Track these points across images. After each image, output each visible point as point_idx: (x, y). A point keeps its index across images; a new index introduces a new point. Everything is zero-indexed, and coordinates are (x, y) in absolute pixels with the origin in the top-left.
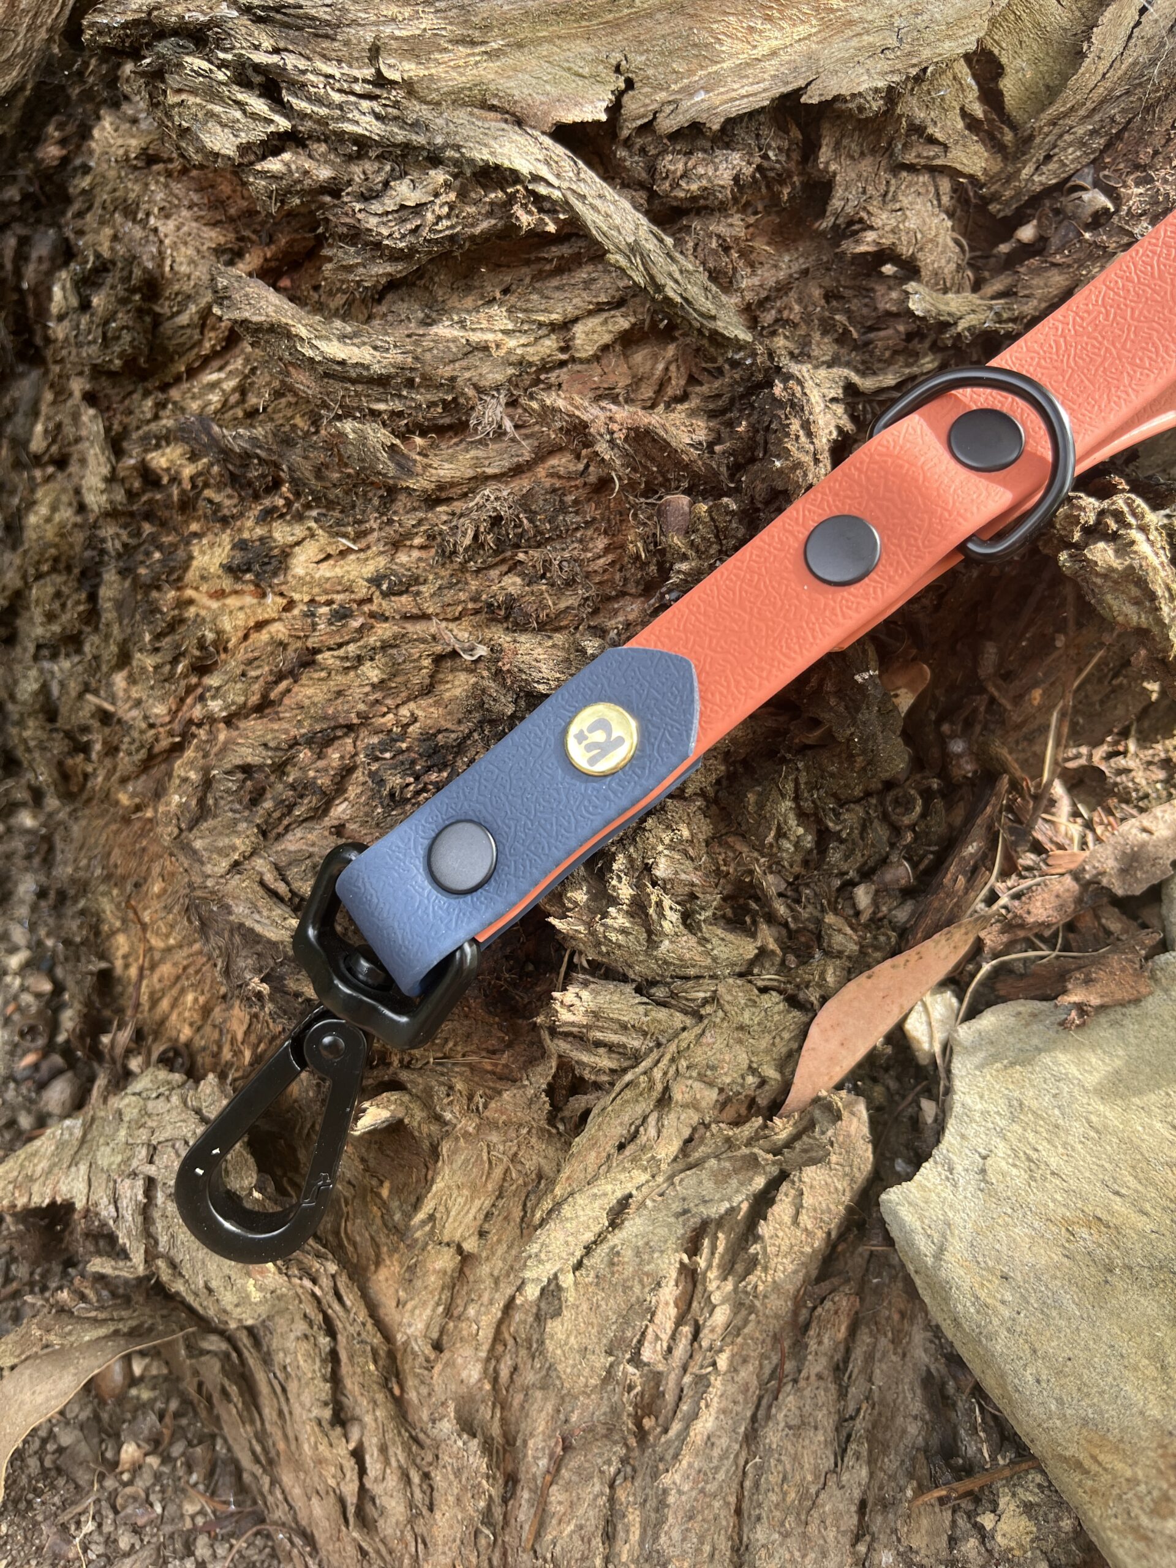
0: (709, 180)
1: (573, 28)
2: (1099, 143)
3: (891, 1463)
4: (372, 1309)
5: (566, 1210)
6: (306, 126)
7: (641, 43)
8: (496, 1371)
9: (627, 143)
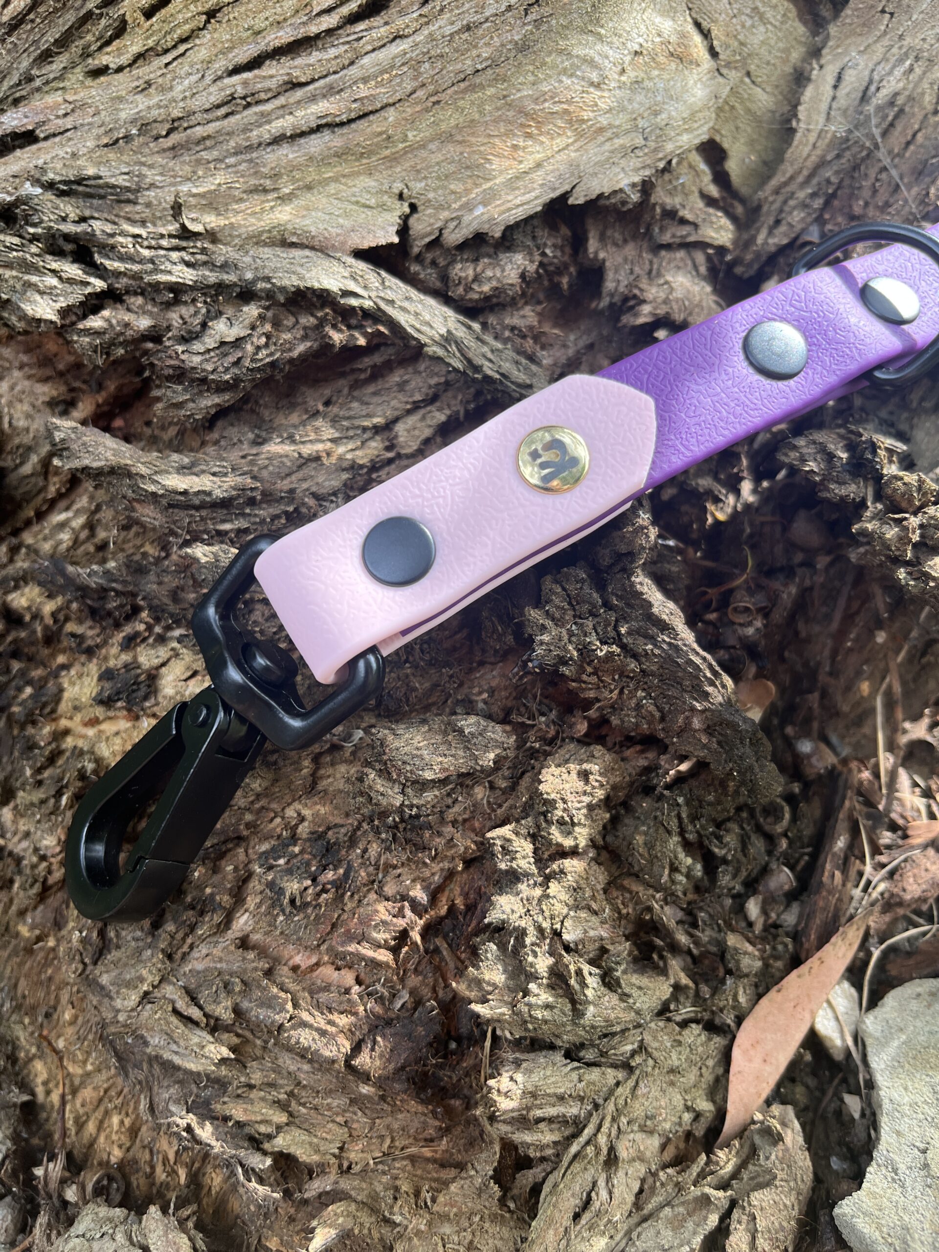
0: (499, 280)
1: (356, 166)
6: (121, 284)
7: (418, 171)
9: (419, 258)
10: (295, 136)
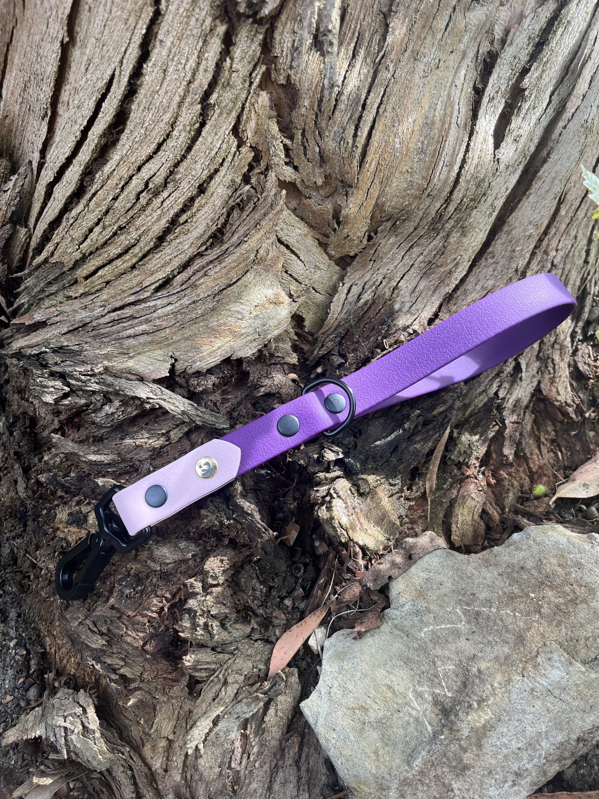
0: (205, 386)
1: (156, 347)
2: (338, 339)
3: (317, 791)
4: (144, 760)
5: (198, 724)
6: (75, 388)
7: (177, 349)
8: (186, 776)
10: (135, 336)
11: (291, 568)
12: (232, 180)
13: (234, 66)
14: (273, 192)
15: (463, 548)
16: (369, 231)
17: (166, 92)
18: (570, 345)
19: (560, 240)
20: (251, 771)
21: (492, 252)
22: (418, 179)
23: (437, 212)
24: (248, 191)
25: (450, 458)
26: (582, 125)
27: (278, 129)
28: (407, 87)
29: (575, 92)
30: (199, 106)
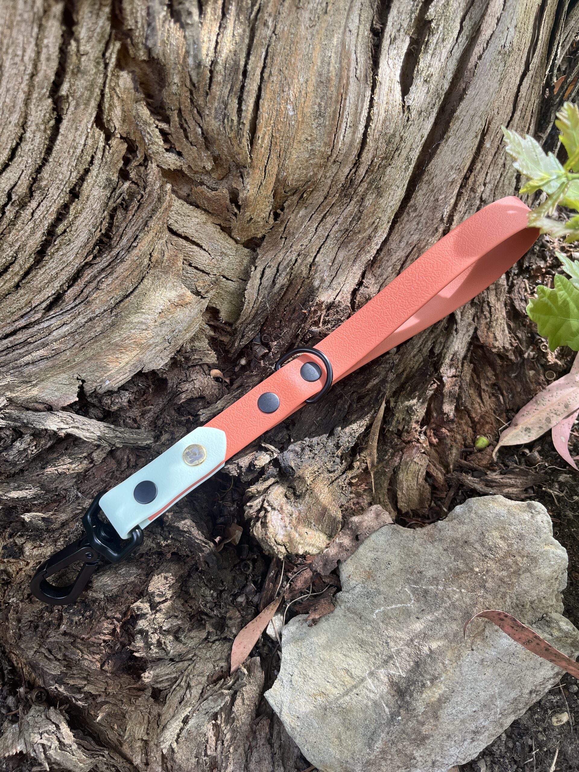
1: (58, 371)
2: (258, 328)
3: (291, 763)
4: (124, 756)
5: (168, 726)
7: (82, 370)
8: (167, 766)
10: (33, 363)
11: (240, 566)
12: (107, 179)
13: (82, 48)
14: (158, 185)
15: (410, 513)
16: (275, 208)
17: (8, 90)
18: (505, 283)
19: (487, 173)
20: (227, 756)
21: (414, 205)
22: (320, 146)
23: (347, 178)
24: (130, 187)
25: (389, 430)
26: (500, 52)
27: (149, 113)
28: (293, 42)
29: (489, 11)
30: (50, 101)
